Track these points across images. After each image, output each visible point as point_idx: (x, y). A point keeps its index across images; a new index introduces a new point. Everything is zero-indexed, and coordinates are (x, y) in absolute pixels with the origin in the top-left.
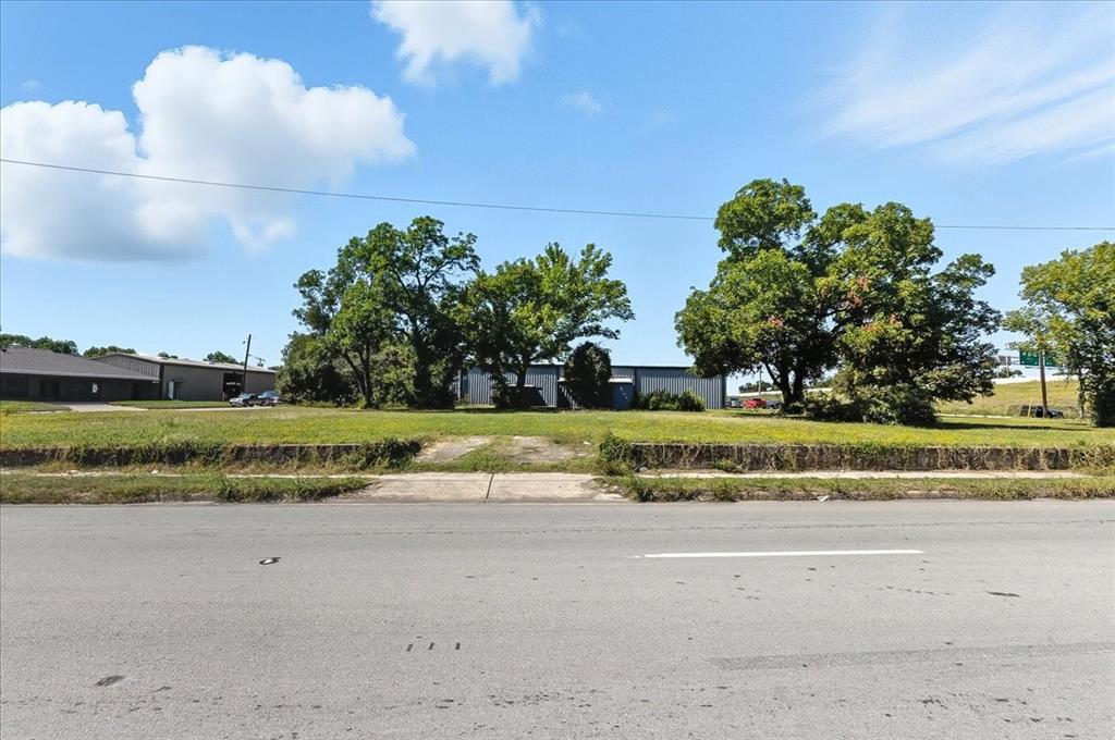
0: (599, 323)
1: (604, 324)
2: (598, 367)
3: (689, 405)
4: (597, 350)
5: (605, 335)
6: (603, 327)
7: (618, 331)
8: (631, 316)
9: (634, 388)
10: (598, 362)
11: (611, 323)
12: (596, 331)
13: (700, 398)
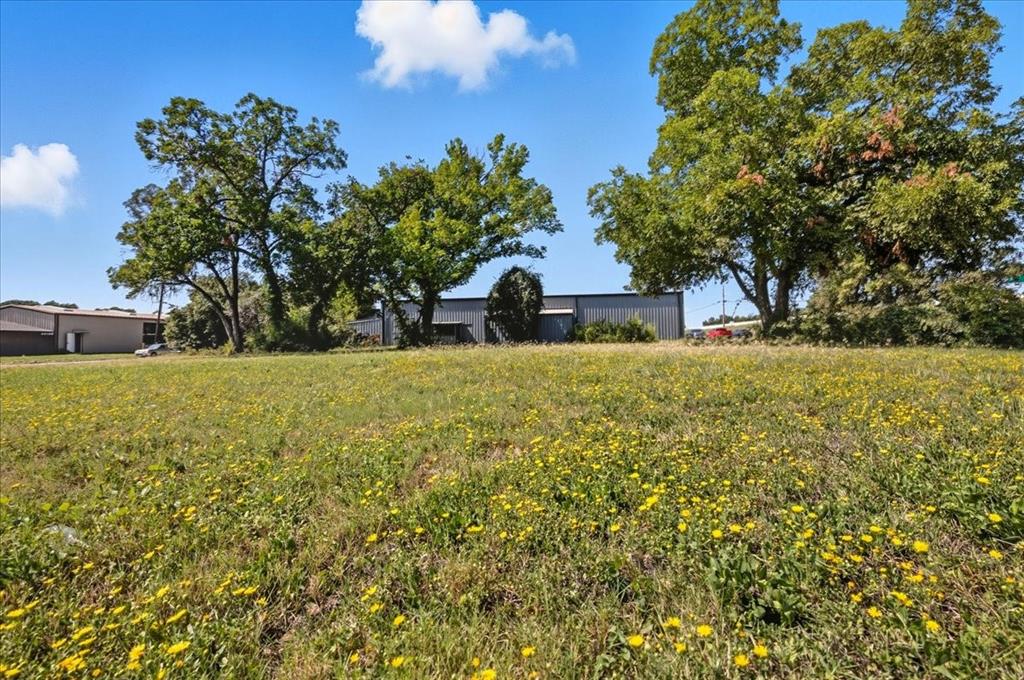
0: (520, 239)
1: (527, 240)
2: (525, 295)
3: (635, 334)
4: (525, 275)
5: (529, 254)
6: (525, 244)
7: (543, 248)
8: (558, 228)
9: (575, 321)
10: (525, 289)
11: (533, 238)
12: (516, 249)
13: (651, 327)
